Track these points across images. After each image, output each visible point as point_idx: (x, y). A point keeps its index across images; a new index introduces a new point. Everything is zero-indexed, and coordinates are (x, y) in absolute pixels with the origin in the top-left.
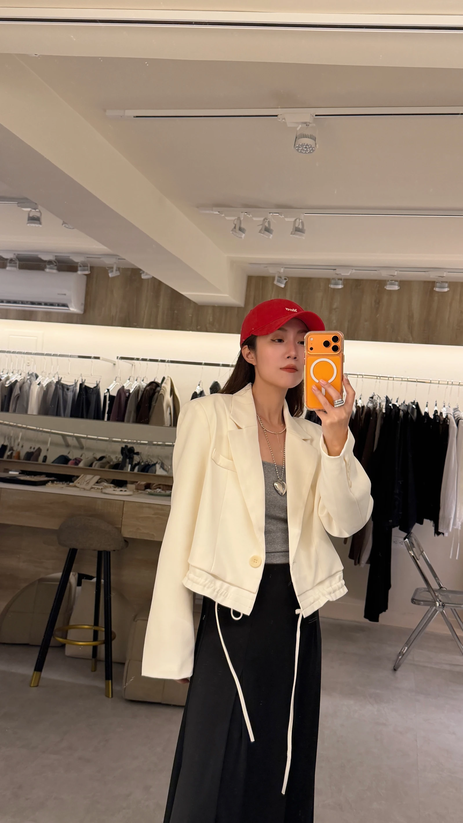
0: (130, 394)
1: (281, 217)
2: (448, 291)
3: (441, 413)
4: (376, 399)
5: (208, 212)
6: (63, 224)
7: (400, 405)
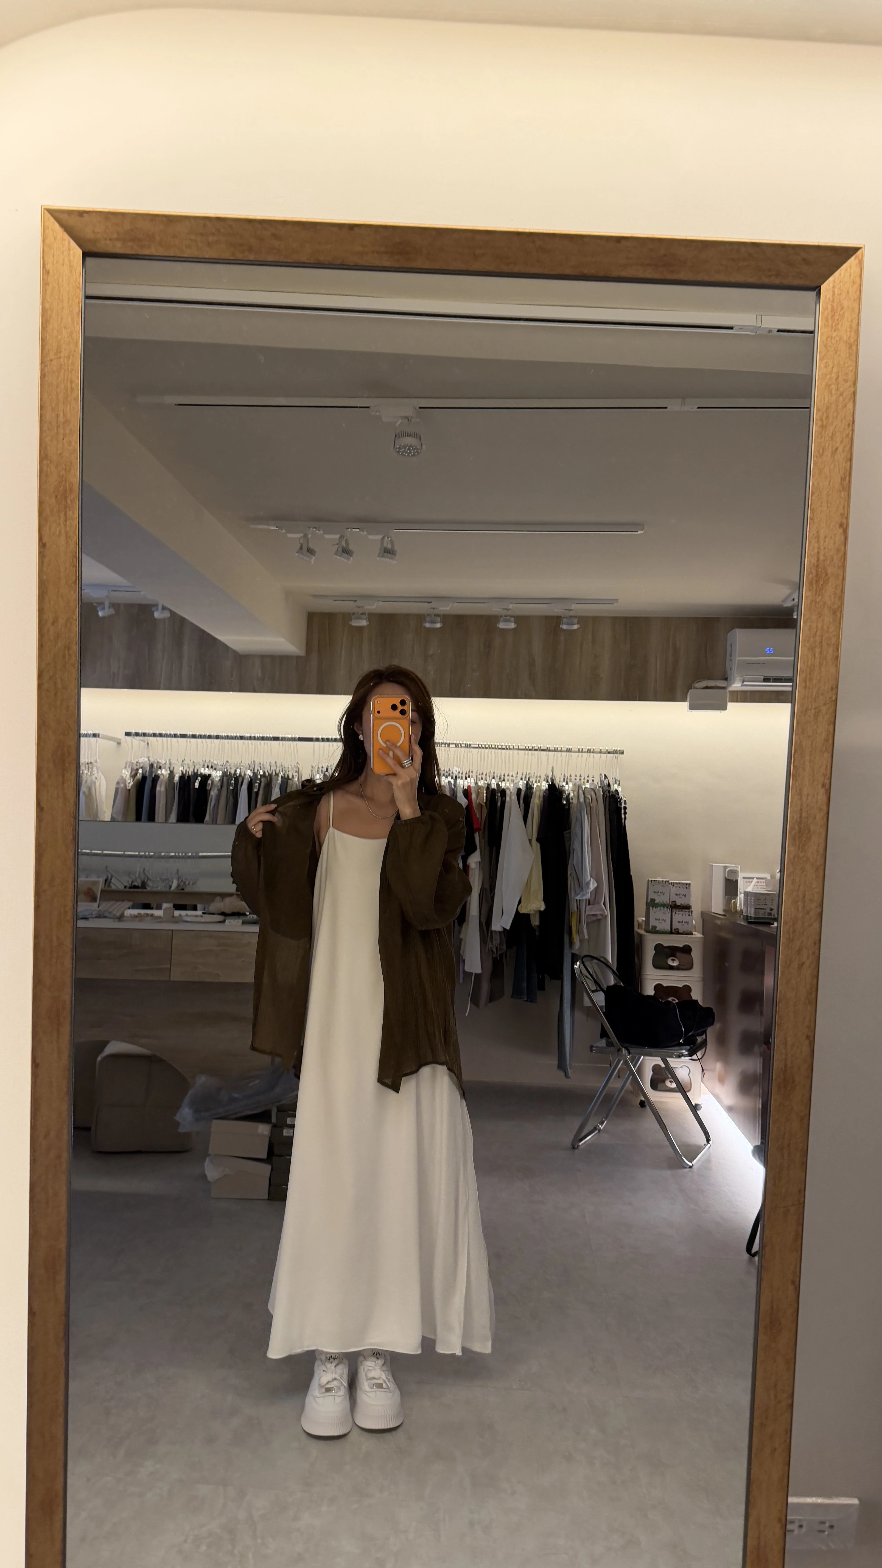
1: (363, 533)
2: (579, 628)
5: (262, 527)
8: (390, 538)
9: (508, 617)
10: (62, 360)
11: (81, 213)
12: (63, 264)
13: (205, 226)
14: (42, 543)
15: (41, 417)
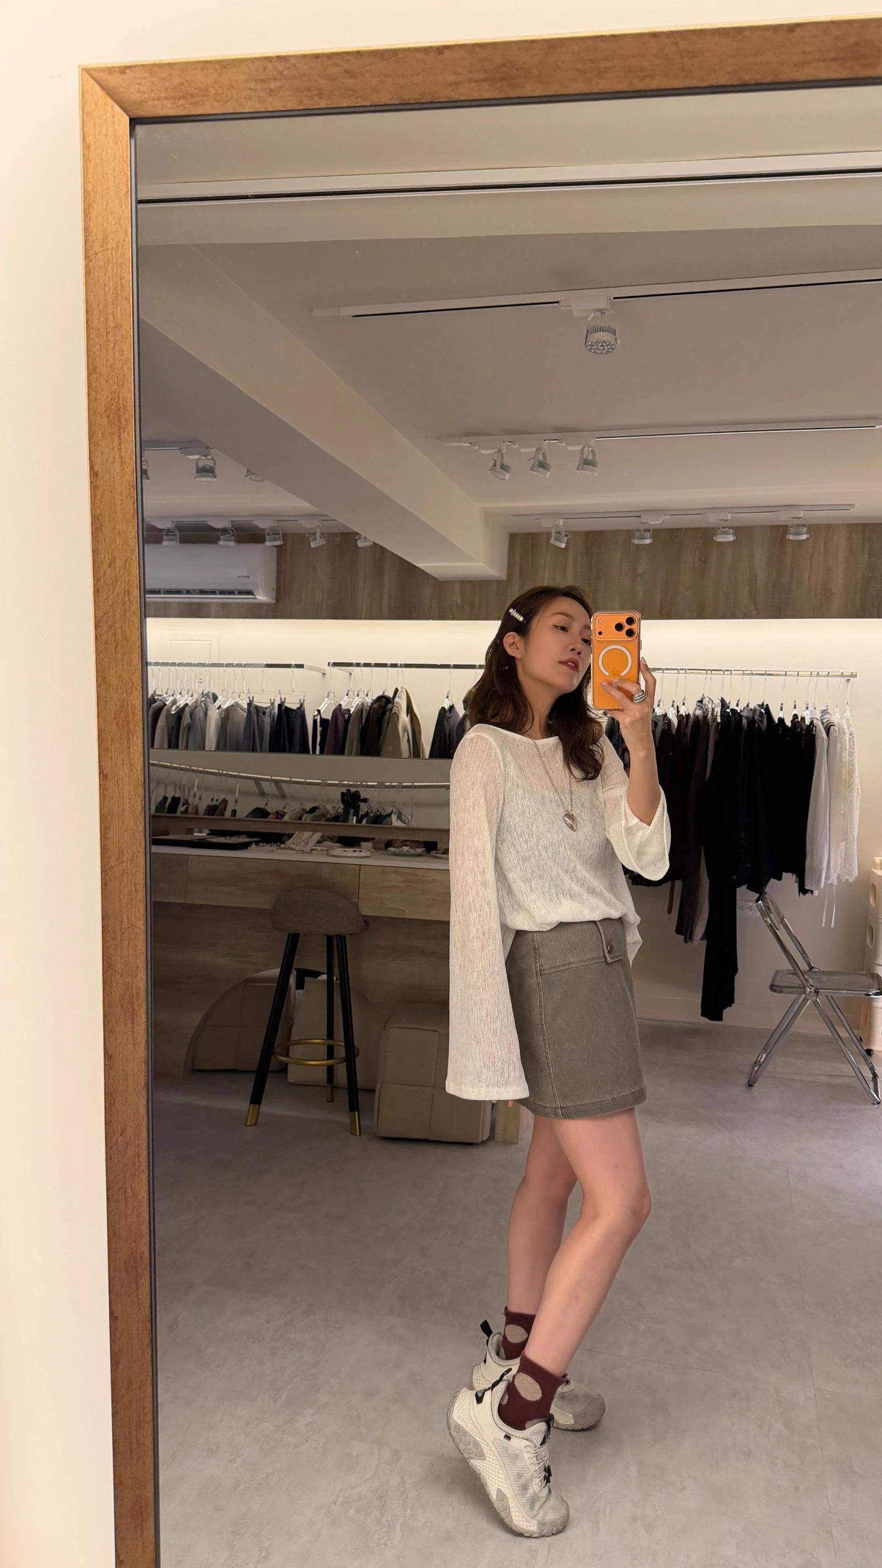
0: (349, 714)
1: (562, 445)
2: (807, 538)
3: (803, 719)
4: (707, 703)
5: (454, 444)
6: (246, 476)
7: (742, 709)
8: (592, 447)
9: (726, 529)
10: (109, 251)
11: (123, 70)
12: (107, 135)
13: (265, 69)
14: (94, 472)
15: (87, 322)
